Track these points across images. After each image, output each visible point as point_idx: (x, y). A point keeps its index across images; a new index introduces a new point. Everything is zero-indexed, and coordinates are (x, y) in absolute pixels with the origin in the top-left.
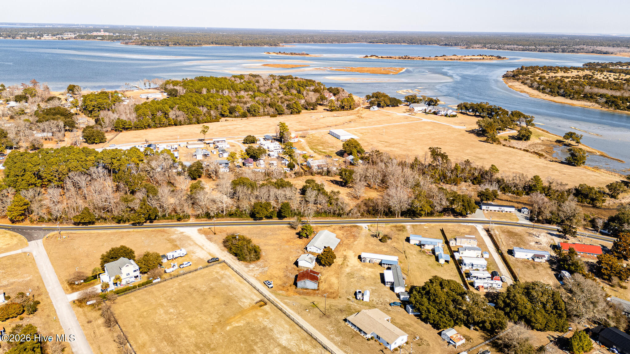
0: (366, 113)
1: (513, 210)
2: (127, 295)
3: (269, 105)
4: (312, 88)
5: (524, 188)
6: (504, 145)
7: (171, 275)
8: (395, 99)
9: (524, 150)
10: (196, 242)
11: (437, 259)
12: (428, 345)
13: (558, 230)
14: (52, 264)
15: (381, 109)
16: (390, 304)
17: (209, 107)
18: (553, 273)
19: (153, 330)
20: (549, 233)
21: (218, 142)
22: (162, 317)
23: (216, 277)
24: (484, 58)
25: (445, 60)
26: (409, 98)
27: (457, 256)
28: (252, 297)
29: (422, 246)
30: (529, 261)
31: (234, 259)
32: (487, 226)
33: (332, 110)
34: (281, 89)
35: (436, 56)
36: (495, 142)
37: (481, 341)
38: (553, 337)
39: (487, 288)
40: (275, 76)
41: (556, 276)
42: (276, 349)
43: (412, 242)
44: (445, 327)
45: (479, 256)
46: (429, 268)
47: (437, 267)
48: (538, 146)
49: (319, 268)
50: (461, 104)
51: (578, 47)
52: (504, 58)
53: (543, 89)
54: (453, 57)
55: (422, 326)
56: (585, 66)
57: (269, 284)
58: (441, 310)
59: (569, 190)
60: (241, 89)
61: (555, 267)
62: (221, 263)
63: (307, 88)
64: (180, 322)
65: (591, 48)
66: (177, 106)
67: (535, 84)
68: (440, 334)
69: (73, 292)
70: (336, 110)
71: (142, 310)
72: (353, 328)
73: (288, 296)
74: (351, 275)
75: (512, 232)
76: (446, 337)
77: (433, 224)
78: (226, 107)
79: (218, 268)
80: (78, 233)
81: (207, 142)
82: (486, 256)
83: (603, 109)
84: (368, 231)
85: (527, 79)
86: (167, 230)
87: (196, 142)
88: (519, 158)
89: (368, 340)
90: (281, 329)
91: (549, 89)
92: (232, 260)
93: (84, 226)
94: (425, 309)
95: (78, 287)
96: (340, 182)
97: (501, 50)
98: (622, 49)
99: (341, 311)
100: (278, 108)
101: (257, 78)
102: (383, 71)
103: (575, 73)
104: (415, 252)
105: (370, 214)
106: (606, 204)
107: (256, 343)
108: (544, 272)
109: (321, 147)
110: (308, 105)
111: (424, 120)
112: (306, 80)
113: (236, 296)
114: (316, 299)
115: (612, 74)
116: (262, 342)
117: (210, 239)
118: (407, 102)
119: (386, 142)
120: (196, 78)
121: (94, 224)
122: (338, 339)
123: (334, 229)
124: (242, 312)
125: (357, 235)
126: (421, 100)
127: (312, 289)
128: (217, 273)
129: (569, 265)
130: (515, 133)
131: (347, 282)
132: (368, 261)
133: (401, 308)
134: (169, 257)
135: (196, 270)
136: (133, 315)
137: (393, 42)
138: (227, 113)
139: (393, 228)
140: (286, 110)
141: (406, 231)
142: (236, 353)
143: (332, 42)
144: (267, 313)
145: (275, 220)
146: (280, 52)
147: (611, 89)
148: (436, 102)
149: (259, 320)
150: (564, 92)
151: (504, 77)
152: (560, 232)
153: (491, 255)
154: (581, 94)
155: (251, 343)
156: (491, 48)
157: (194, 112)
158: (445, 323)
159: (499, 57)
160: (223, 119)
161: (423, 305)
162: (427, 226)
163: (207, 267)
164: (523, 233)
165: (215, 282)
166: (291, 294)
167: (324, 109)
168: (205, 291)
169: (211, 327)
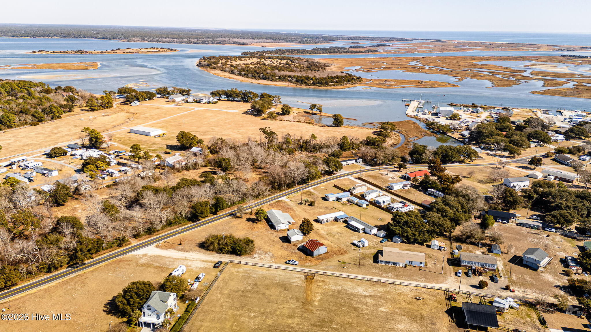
0: (131, 108)
1: (354, 162)
6: (281, 120)
7: (201, 291)
8: (149, 92)
10: (174, 257)
11: (359, 206)
12: (433, 255)
15: (140, 103)
16: (381, 242)
18: (421, 193)
20: (390, 171)
22: (254, 322)
23: (243, 275)
24: (159, 51)
27: (368, 199)
28: (295, 276)
29: (339, 201)
31: (234, 257)
35: (113, 50)
36: (274, 118)
37: (448, 242)
42: (367, 299)
43: (331, 200)
44: (430, 240)
45: (378, 196)
46: (362, 212)
47: (366, 210)
48: (301, 117)
50: (214, 91)
52: (175, 50)
53: (245, 75)
54: (129, 50)
55: (415, 247)
56: (243, 55)
57: (295, 262)
59: (361, 142)
61: (420, 188)
62: (226, 264)
64: (275, 319)
65: (230, 40)
70: (97, 109)
72: (387, 264)
73: (317, 265)
74: (330, 234)
75: (372, 176)
76: (435, 247)
79: (233, 269)
82: (381, 194)
84: (292, 202)
85: (222, 67)
89: (405, 267)
90: (349, 287)
91: (250, 75)
99: (363, 258)
100: (35, 114)
102: (77, 67)
104: (340, 206)
107: (350, 303)
108: (417, 194)
110: (62, 107)
111: (196, 109)
113: (284, 281)
116: (352, 300)
117: (184, 250)
121: (17, 285)
122: (390, 275)
124: (307, 289)
125: (289, 207)
126: (173, 91)
127: (324, 254)
128: (238, 272)
130: (279, 110)
131: (336, 240)
132: (326, 221)
133: (389, 242)
135: (216, 278)
140: (46, 115)
141: (314, 194)
144: (323, 281)
147: (288, 71)
148: (188, 92)
149: (326, 288)
150: (263, 76)
151: (199, 66)
152: (396, 168)
153: (384, 194)
155: (346, 304)
159: (172, 50)
162: (322, 187)
163: (221, 271)
164: (377, 175)
165: (248, 279)
166: (317, 262)
167: (81, 110)
168: (253, 289)
169: (303, 309)
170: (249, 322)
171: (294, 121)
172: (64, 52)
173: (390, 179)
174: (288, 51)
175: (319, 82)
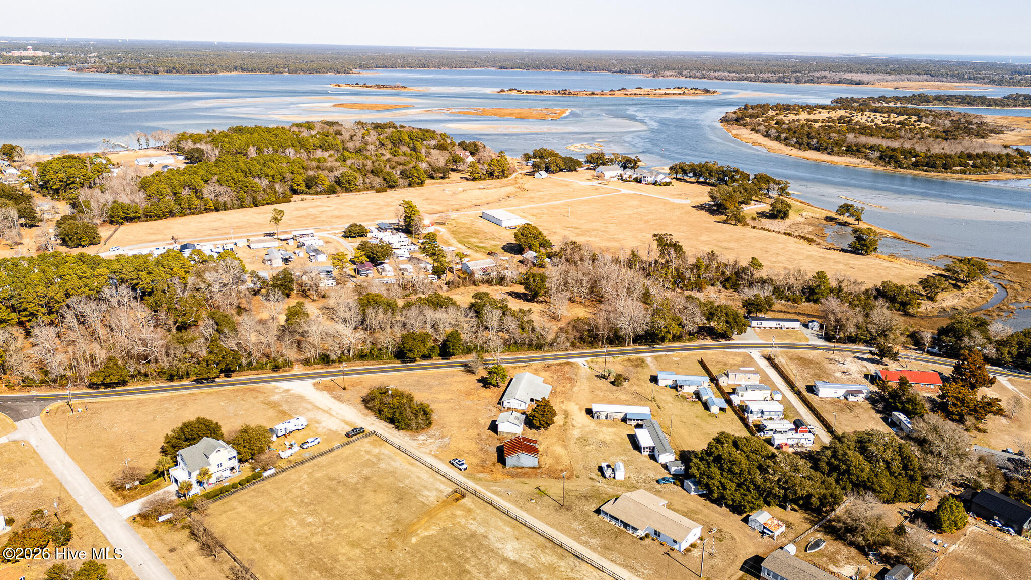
0: (529, 182)
1: (797, 325)
2: (225, 500)
3: (372, 172)
4: (434, 143)
5: (803, 291)
6: (754, 227)
7: (290, 462)
8: (571, 159)
9: (785, 233)
10: (318, 404)
11: (706, 407)
12: (733, 539)
13: (871, 352)
14: (73, 458)
15: (551, 175)
16: (658, 482)
17: (271, 178)
18: (879, 416)
19: (288, 554)
20: (858, 358)
21: (301, 236)
22: (298, 531)
23: (368, 459)
24: (684, 93)
25: (626, 96)
26: (592, 158)
27: (737, 400)
28: (437, 487)
29: (679, 389)
30: (840, 401)
31: (389, 429)
32: (767, 351)
33: (474, 179)
34: (383, 145)
35: (611, 90)
36: (739, 222)
37: (808, 526)
38: (907, 511)
39: (792, 446)
40: (366, 124)
41: (885, 420)
42: (501, 566)
43: (662, 383)
44: (752, 509)
45: (768, 399)
46: (698, 421)
47: (710, 419)
48: (803, 226)
49: (531, 434)
50: (676, 165)
51: (817, 74)
52: (714, 92)
53: (786, 139)
54: (638, 91)
55: (716, 511)
56: (835, 104)
57: (460, 465)
58: (743, 484)
59: (867, 291)
60: (315, 147)
61: (880, 406)
62: (368, 435)
63: (425, 142)
64: (330, 537)
65: (838, 76)
66: (215, 178)
67: (773, 132)
68: (746, 520)
69: (126, 502)
70: (480, 179)
71: (260, 523)
72: (613, 522)
73: (495, 481)
74: (583, 441)
75: (805, 359)
76: (756, 525)
77: (685, 353)
78: (300, 178)
79: (368, 445)
80: (102, 403)
81: (283, 237)
82: (778, 397)
83: (878, 167)
84: (589, 370)
85: (759, 125)
86: (260, 387)
87: (262, 238)
88: (782, 246)
89: (641, 539)
90: (500, 534)
91: (795, 140)
92: (387, 429)
93: (109, 389)
94: (717, 484)
95: (132, 493)
96: (523, 293)
97: (706, 80)
98: (881, 77)
99: (586, 497)
100: (387, 177)
101: (336, 128)
102: (534, 115)
103: (824, 115)
104: (670, 399)
105: (584, 342)
106: (922, 309)
107: (467, 560)
108: (865, 416)
109: (475, 240)
110: (434, 171)
111: (624, 191)
112: (420, 129)
113: (411, 488)
114: (543, 482)
115: (878, 115)
116: (476, 557)
117: (339, 399)
118: (590, 162)
119: (576, 228)
120: (230, 129)
121: (127, 385)
122: (594, 541)
123: (536, 370)
124: (429, 512)
125: (574, 377)
126: (612, 160)
127: (530, 468)
128: (368, 452)
129: (902, 403)
130: (765, 207)
131: (581, 453)
132: (603, 417)
133: (675, 486)
134: (279, 431)
135: (331, 451)
136: (245, 532)
137: (537, 68)
138: (303, 187)
139: (625, 363)
140: (401, 180)
141: (647, 365)
142: (438, 578)
143: (439, 68)
144: (470, 510)
145: (438, 360)
146: (357, 84)
147: (883, 138)
148: (636, 163)
149: (459, 522)
150: (817, 143)
151: (722, 121)
152: (874, 354)
153: (784, 396)
154: (842, 146)
155: (458, 560)
156: (690, 77)
157: (247, 187)
158: (752, 503)
159: (707, 91)
160: (296, 198)
161: (712, 479)
162: (677, 357)
163: (348, 443)
164: (820, 359)
165: (369, 467)
166: (500, 477)
167: (461, 178)
168: (357, 483)
169: (385, 540)
170: (293, 528)
171: (779, 232)
172: (541, 92)
173: (839, 374)
174: (939, 99)
175: (930, 163)
